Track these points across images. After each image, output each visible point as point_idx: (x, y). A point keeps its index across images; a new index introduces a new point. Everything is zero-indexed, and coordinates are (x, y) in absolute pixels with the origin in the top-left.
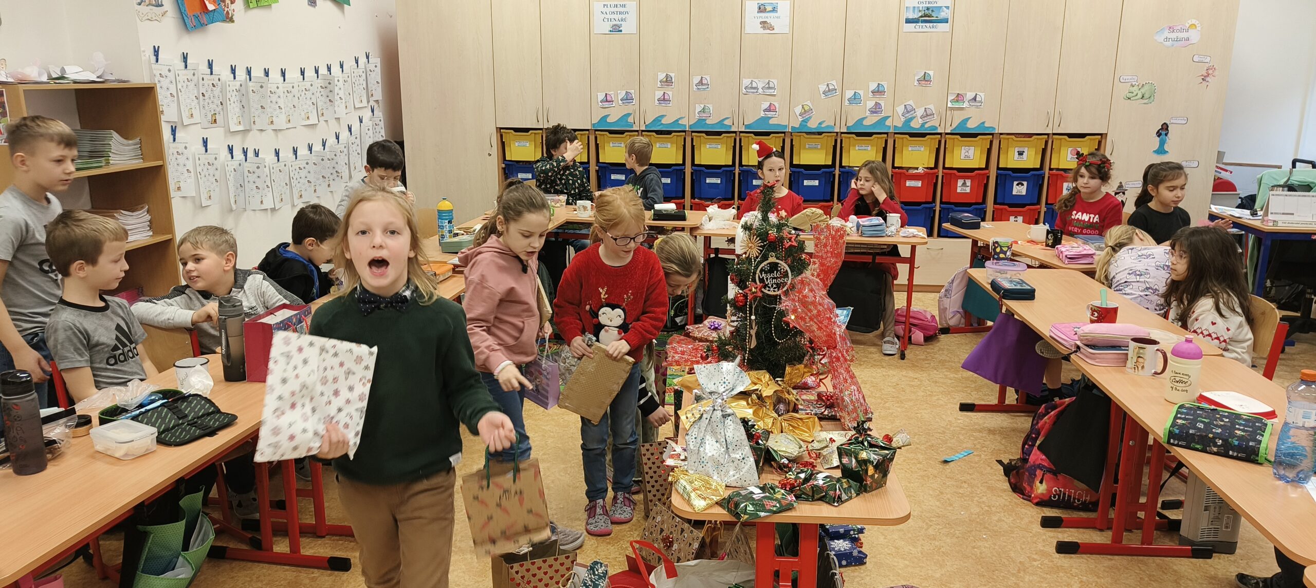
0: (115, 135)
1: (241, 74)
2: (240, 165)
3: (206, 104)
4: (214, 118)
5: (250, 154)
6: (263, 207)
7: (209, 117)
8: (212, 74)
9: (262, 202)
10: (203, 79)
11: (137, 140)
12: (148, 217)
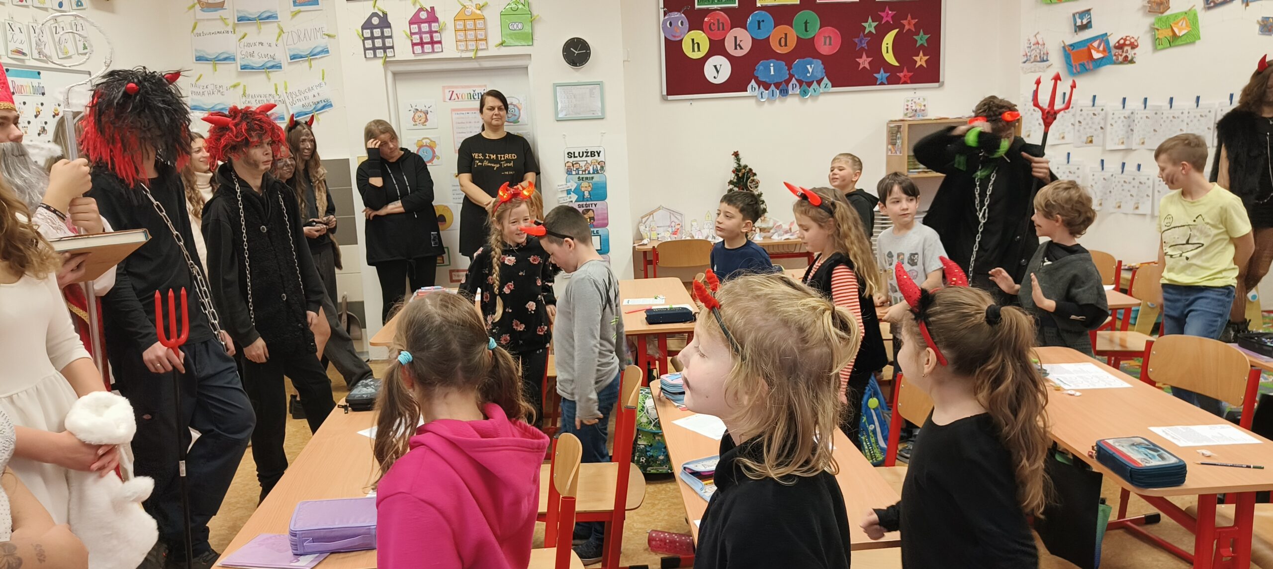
1: (1134, 104)
2: (1112, 175)
3: (1081, 128)
4: (1090, 139)
5: (1131, 168)
6: (1138, 212)
7: (1084, 139)
8: (1093, 105)
9: (1137, 208)
10: (1081, 110)
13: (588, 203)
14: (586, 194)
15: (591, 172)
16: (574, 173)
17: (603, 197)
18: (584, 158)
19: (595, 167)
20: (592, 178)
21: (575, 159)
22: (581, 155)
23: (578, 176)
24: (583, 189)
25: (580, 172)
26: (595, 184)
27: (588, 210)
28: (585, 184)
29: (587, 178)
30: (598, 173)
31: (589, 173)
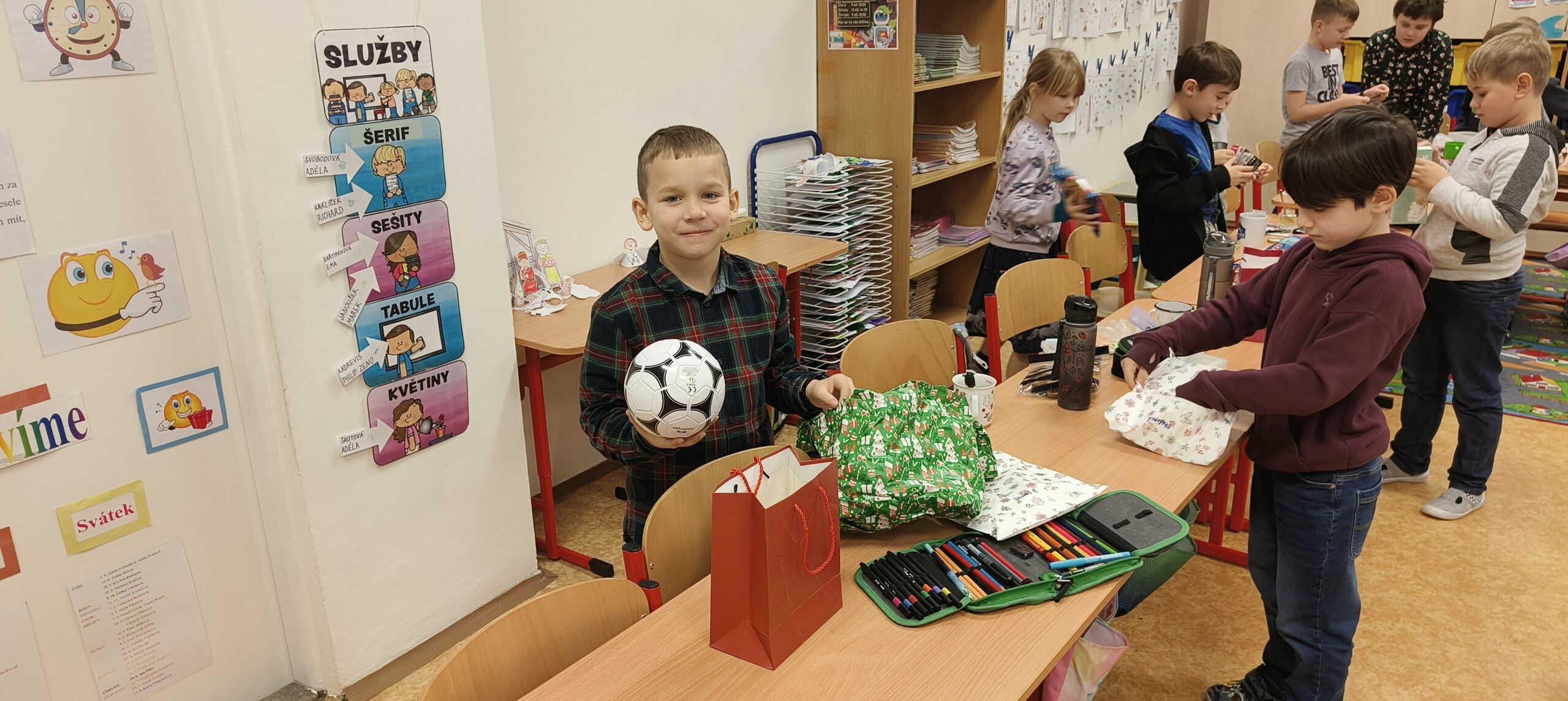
0: (964, 41)
3: (1037, 5)
4: (1041, 22)
7: (1038, 21)
11: (978, 48)
12: (975, 136)
13: (399, 213)
14: (392, 183)
15: (400, 113)
16: (351, 117)
17: (436, 188)
18: (375, 68)
19: (409, 96)
20: (404, 131)
21: (351, 71)
22: (366, 57)
23: (362, 129)
24: (381, 173)
25: (370, 115)
26: (412, 149)
27: (399, 238)
28: (385, 152)
29: (389, 134)
30: (417, 113)
31: (395, 117)
